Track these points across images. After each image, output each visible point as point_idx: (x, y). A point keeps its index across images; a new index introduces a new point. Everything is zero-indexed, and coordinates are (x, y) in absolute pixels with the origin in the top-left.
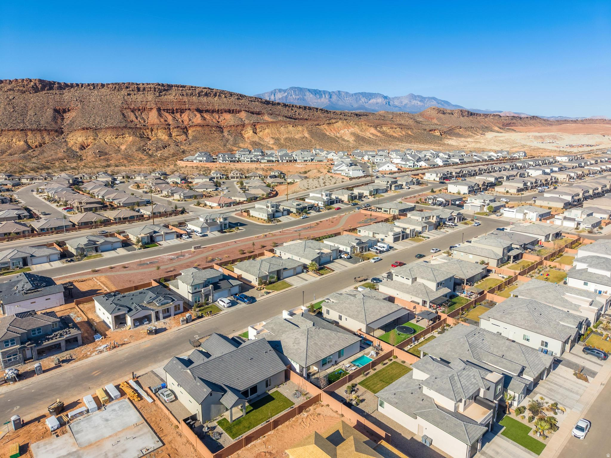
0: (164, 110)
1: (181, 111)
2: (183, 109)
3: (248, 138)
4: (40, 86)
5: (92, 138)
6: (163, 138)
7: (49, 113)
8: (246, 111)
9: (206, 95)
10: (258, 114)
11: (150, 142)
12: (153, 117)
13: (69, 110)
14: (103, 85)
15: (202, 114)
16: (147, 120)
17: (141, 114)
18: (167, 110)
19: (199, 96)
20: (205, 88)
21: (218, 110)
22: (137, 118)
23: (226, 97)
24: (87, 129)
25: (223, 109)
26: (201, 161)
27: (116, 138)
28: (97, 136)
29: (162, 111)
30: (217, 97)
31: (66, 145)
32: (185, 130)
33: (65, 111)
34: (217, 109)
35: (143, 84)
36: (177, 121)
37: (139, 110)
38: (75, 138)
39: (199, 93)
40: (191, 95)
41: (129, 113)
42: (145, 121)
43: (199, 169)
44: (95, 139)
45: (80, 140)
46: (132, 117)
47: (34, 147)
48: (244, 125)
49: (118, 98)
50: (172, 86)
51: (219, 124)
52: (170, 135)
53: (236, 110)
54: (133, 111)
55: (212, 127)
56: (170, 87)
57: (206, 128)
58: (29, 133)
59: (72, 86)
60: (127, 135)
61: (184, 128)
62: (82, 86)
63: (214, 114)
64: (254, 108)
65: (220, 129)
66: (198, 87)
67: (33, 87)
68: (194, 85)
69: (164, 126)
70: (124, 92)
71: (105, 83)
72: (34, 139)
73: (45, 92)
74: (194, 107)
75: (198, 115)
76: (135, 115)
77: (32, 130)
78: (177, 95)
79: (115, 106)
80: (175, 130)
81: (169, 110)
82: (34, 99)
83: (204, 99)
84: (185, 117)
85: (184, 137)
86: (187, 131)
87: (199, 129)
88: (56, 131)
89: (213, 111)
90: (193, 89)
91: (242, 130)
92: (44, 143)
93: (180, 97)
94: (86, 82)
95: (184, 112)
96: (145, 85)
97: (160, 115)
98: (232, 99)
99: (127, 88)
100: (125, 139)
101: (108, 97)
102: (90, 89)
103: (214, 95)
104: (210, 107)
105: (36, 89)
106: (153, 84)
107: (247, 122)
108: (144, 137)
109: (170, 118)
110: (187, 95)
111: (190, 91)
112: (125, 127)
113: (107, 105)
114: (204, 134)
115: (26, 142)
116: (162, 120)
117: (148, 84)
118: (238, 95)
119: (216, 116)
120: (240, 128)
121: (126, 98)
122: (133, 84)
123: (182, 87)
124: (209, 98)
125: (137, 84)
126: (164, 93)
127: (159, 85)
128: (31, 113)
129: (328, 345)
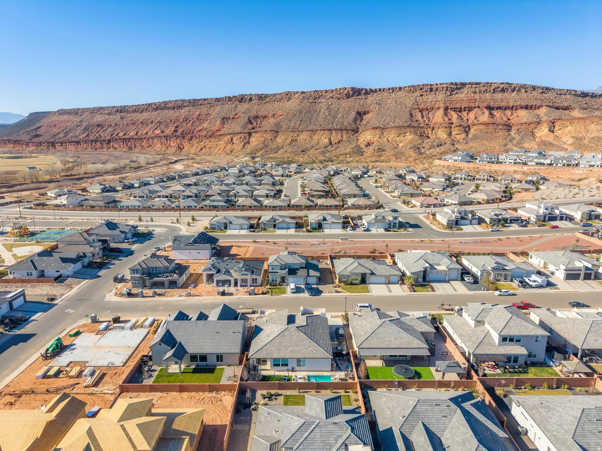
0: (451, 109)
1: (469, 109)
2: (472, 107)
3: (540, 137)
4: (351, 93)
5: (378, 136)
6: (441, 136)
7: (353, 114)
8: (549, 106)
9: (503, 90)
10: (566, 109)
11: (428, 141)
12: (438, 117)
13: (368, 112)
14: (400, 89)
15: (492, 112)
16: (431, 118)
17: (428, 113)
18: (455, 108)
19: (494, 93)
20: (503, 83)
21: (513, 106)
22: (423, 118)
23: (526, 92)
24: (376, 128)
25: (519, 105)
26: (456, 161)
27: (398, 136)
28: (383, 134)
29: (449, 110)
30: (515, 92)
31: (356, 143)
32: (467, 129)
33: (365, 113)
34: (511, 106)
35: (437, 85)
36: (462, 119)
37: (427, 110)
38: (365, 136)
39: (494, 90)
40: (484, 92)
41: (417, 113)
42: (429, 120)
43: (450, 168)
44: (380, 137)
45: (368, 138)
46: (419, 116)
47: (334, 144)
48: (539, 123)
49: (409, 100)
50: (466, 84)
51: (509, 122)
52: (450, 134)
53: (536, 105)
54: (421, 111)
55: (498, 125)
56: (463, 85)
57: (491, 127)
58: (334, 132)
59: (375, 91)
60: (408, 134)
61: (466, 127)
62: (384, 90)
63: (506, 112)
64: (562, 102)
65: (508, 127)
66: (495, 83)
67: (346, 94)
68: (490, 81)
69: (445, 125)
70: (418, 93)
71: (402, 86)
72: (335, 137)
73: (355, 97)
74: (485, 104)
75: (487, 112)
76: (422, 114)
77: (336, 130)
78: (469, 93)
79: (406, 107)
80: (456, 128)
81: (457, 108)
82: (345, 104)
83: (499, 96)
84: (472, 115)
85: (464, 136)
86: (469, 130)
87: (482, 127)
88: (353, 131)
89: (506, 108)
90: (488, 86)
91: (535, 128)
92: (342, 141)
93: (472, 95)
94: (387, 87)
95: (472, 110)
96: (439, 85)
97: (446, 114)
98: (535, 93)
99: (421, 89)
100: (406, 137)
101: (402, 99)
102: (390, 93)
103: (512, 90)
104: (504, 104)
105: (348, 96)
106: (446, 84)
107: (545, 118)
108: (423, 136)
109: (454, 116)
110: (480, 92)
111: (485, 88)
112: (408, 126)
113: (399, 107)
114: (487, 133)
115: (330, 140)
116: (446, 119)
117: (441, 84)
118: (543, 88)
119: (508, 112)
120: (533, 126)
121: (418, 99)
122: (427, 85)
123: (476, 84)
124: (506, 94)
125: (431, 85)
126: (456, 91)
127: (452, 84)
128: (340, 115)
129: (291, 349)
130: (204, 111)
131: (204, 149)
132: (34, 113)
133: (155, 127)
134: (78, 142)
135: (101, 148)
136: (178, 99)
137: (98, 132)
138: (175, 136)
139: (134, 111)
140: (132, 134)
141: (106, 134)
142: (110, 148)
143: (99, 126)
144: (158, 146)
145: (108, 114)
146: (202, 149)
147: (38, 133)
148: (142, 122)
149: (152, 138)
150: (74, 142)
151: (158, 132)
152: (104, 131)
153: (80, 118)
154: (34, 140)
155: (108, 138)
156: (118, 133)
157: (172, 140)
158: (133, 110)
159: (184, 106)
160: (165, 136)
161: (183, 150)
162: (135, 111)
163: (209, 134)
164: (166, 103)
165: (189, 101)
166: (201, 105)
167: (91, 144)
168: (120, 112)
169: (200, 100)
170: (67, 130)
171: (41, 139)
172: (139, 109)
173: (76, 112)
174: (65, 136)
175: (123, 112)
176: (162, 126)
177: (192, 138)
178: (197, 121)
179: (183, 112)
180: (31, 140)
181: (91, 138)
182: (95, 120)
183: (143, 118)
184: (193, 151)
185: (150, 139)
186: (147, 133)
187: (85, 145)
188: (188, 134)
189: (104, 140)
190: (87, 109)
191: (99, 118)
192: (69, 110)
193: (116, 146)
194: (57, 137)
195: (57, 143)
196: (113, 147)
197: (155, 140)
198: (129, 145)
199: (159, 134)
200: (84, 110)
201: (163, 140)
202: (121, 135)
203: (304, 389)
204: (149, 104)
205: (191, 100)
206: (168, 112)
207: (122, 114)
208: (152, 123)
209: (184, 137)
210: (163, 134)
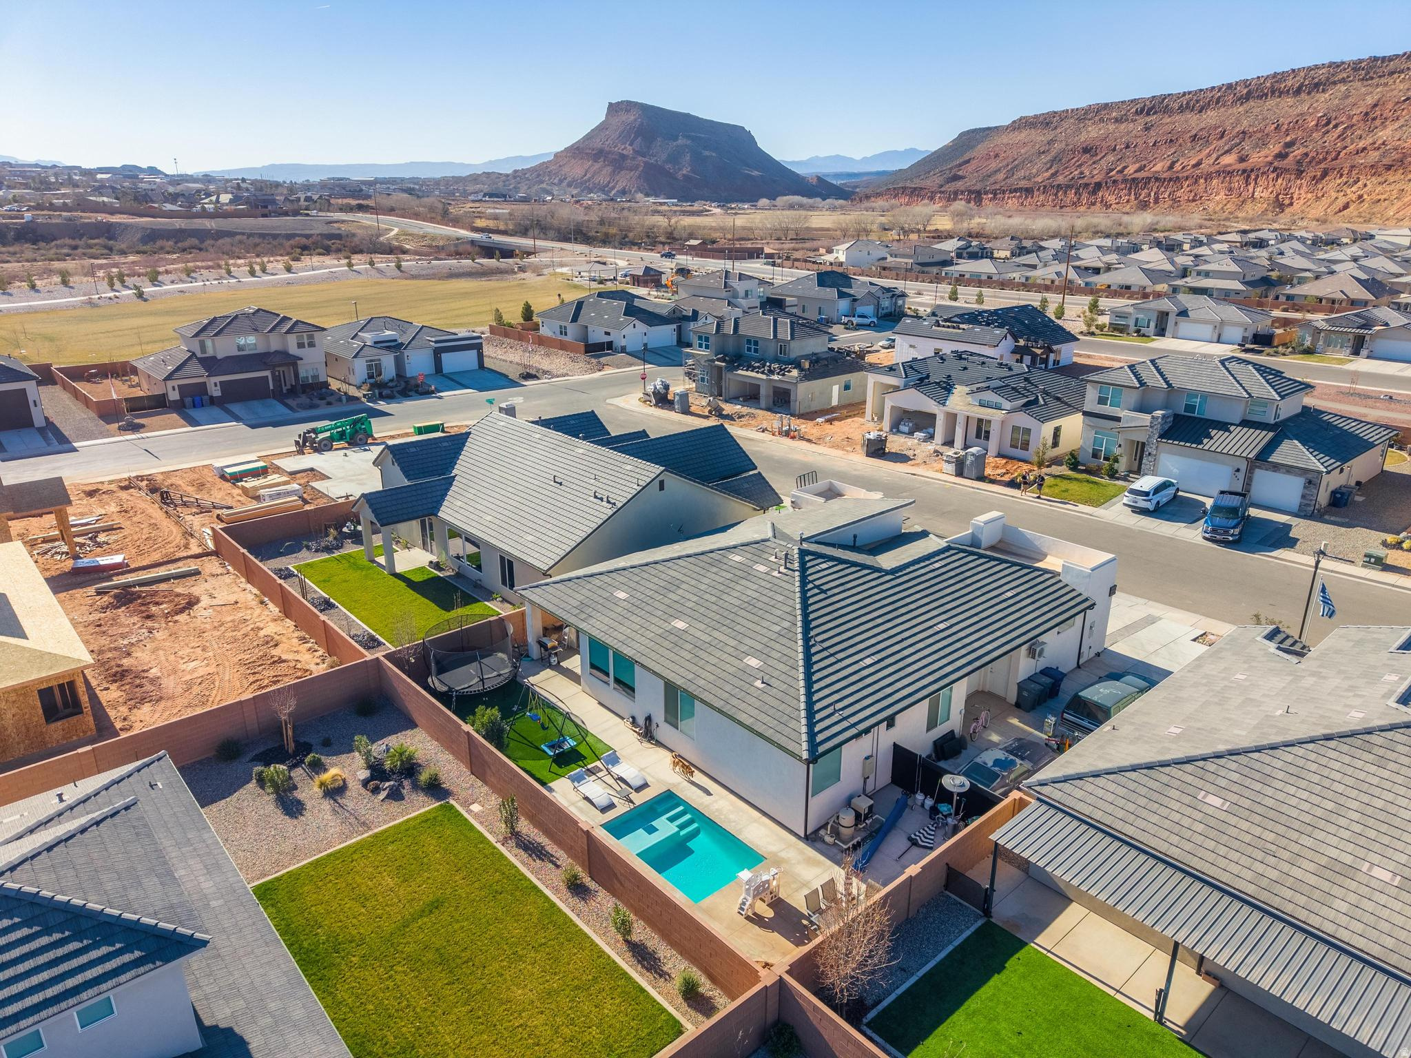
129: (680, 625)
130: (1395, 93)
131: (1352, 207)
132: (968, 132)
133: (1226, 148)
134: (1029, 191)
135: (1074, 203)
136: (1319, 62)
137: (1080, 166)
138: (1275, 169)
139: (1182, 109)
140: (1158, 167)
141: (1094, 172)
142: (1093, 204)
143: (1086, 150)
144: (1217, 198)
145: (1117, 120)
146: (1346, 207)
147: (960, 173)
148: (1196, 135)
149: (1208, 177)
150: (1020, 190)
151: (1229, 159)
152: (1094, 163)
153: (1050, 135)
154: (947, 188)
155: (1097, 179)
156: (1125, 167)
157: (1262, 181)
158: (1182, 106)
159: (1335, 83)
160: (1244, 171)
161: (1287, 210)
162: (1187, 108)
163: (1386, 161)
164: (1278, 77)
165: (1356, 66)
166: (1391, 73)
167: (1056, 195)
168: (1148, 114)
169: (1391, 59)
170: (1016, 162)
171: (959, 185)
172: (1198, 101)
173: (1046, 122)
174: (1007, 178)
175: (1155, 113)
176: (1247, 145)
177: (1325, 174)
178: (1361, 124)
179: (1323, 102)
180: (941, 186)
181: (1061, 179)
182: (1083, 137)
183: (1203, 125)
184: (1318, 210)
185: (1202, 181)
186: (1198, 164)
187: (1042, 198)
188: (1320, 162)
189: (1087, 185)
190: (1072, 110)
191: (1092, 132)
192: (1036, 117)
193: (1111, 199)
194: (992, 180)
195: (986, 193)
196: (1102, 201)
197: (1215, 182)
198: (1141, 197)
199: (1230, 165)
200: (1063, 116)
201: (1238, 182)
202: (1131, 172)
203: (547, 833)
204: (1230, 86)
205: (1361, 61)
206: (1277, 105)
207: (1149, 119)
208: (1222, 137)
209: (1302, 172)
210: (1243, 166)
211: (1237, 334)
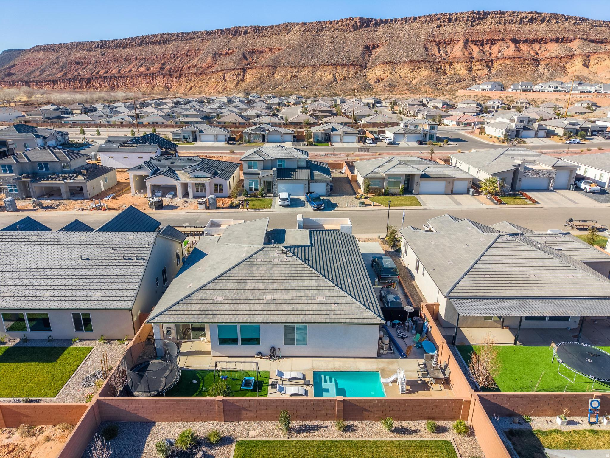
0: (472, 42)
1: (492, 42)
2: (495, 40)
3: (573, 73)
4: (359, 24)
5: (389, 72)
6: (460, 72)
7: (361, 48)
8: (583, 39)
9: (531, 21)
10: (601, 42)
11: (445, 77)
12: (457, 50)
13: (378, 46)
14: (415, 19)
15: (518, 45)
16: (449, 52)
17: (446, 47)
18: (476, 41)
19: (520, 24)
20: (531, 13)
21: (542, 39)
22: (439, 52)
23: (557, 22)
24: (387, 63)
25: (549, 38)
26: (484, 90)
27: (412, 72)
28: (395, 70)
29: (470, 43)
30: (545, 23)
31: (365, 79)
32: (489, 64)
33: (374, 47)
34: (540, 38)
35: (456, 14)
36: (484, 53)
37: (445, 43)
38: (374, 72)
39: (521, 20)
40: (510, 23)
41: (433, 47)
42: (446, 55)
43: (477, 98)
44: (391, 73)
45: (378, 74)
46: (435, 50)
47: (339, 80)
48: (571, 57)
49: (425, 32)
50: (490, 13)
51: (537, 56)
52: (470, 70)
53: (568, 38)
54: (437, 45)
55: (525, 59)
56: (486, 14)
57: (517, 61)
58: (339, 68)
59: (386, 22)
60: (423, 69)
61: (489, 62)
62: (395, 21)
63: (533, 45)
64: (597, 35)
65: (536, 62)
66: (522, 12)
67: (353, 25)
68: (517, 11)
69: (465, 59)
70: (434, 24)
71: (417, 16)
72: (341, 73)
73: (362, 29)
74: (510, 37)
75: (512, 46)
76: (439, 48)
77: (341, 65)
78: (493, 24)
79: (421, 40)
80: (478, 63)
81: (479, 41)
82: (352, 36)
83: (526, 27)
84: (495, 49)
85: (486, 71)
86: (492, 64)
87: (507, 61)
88: (361, 66)
89: (534, 41)
90: (514, 16)
91: (567, 63)
92: (348, 77)
93: (496, 26)
94: (399, 17)
95: (495, 43)
96: (459, 14)
97: (466, 47)
98: (567, 24)
99: (438, 19)
100: (420, 73)
101: (417, 30)
102: (402, 24)
103: (541, 21)
104: (531, 37)
105: (355, 28)
106: (467, 13)
107: (578, 52)
108: (440, 72)
109: (475, 50)
110: (505, 22)
111: (510, 18)
112: (423, 61)
113: (413, 39)
114: (512, 68)
115: (334, 76)
116: (466, 53)
117: (461, 13)
118: (576, 19)
119: (536, 46)
120: (564, 60)
121: (434, 30)
122: (445, 14)
123: (501, 13)
124: (534, 25)
125: (450, 14)
126: (477, 22)
127: (474, 13)
128: (346, 49)
130: (193, 46)
131: (193, 89)
132: (8, 51)
133: (140, 64)
134: (55, 81)
135: (80, 87)
136: (164, 32)
137: (77, 70)
138: (162, 74)
139: (116, 47)
140: (114, 72)
141: (85, 73)
142: (90, 87)
143: (77, 63)
144: (143, 85)
145: (87, 50)
146: (191, 89)
147: (11, 72)
148: (125, 59)
149: (137, 76)
150: (50, 81)
151: (142, 69)
152: (83, 69)
153: (57, 55)
154: (6, 79)
155: (88, 76)
156: (99, 71)
157: (158, 78)
158: (115, 46)
159: (172, 41)
160: (150, 74)
161: (171, 90)
162: (118, 46)
163: (199, 72)
164: (151, 37)
165: (177, 35)
166: (190, 39)
167: (69, 83)
168: (101, 48)
169: (189, 33)
170: (43, 67)
171: (14, 78)
172: (121, 44)
173: (51, 48)
174: (40, 75)
175: (104, 48)
176: (147, 63)
177: (180, 76)
178: (186, 57)
179: (170, 48)
180: (3, 78)
181: (69, 76)
182: (73, 57)
183: (126, 54)
184: (182, 90)
185: (134, 78)
186: (130, 71)
187: (63, 85)
188: (176, 72)
189: (83, 79)
190: (64, 44)
191: (77, 55)
192: (45, 46)
193: (97, 85)
194: (32, 76)
195: (31, 82)
196: (93, 86)
197: (140, 78)
198: (111, 84)
199: (144, 72)
200: (61, 46)
201: (149, 79)
202: (102, 73)
203: (304, 418)
204: (132, 39)
205: (178, 33)
206: (154, 48)
207: (103, 50)
208: (136, 60)
209: (172, 75)
210: (148, 72)
211: (223, 138)
